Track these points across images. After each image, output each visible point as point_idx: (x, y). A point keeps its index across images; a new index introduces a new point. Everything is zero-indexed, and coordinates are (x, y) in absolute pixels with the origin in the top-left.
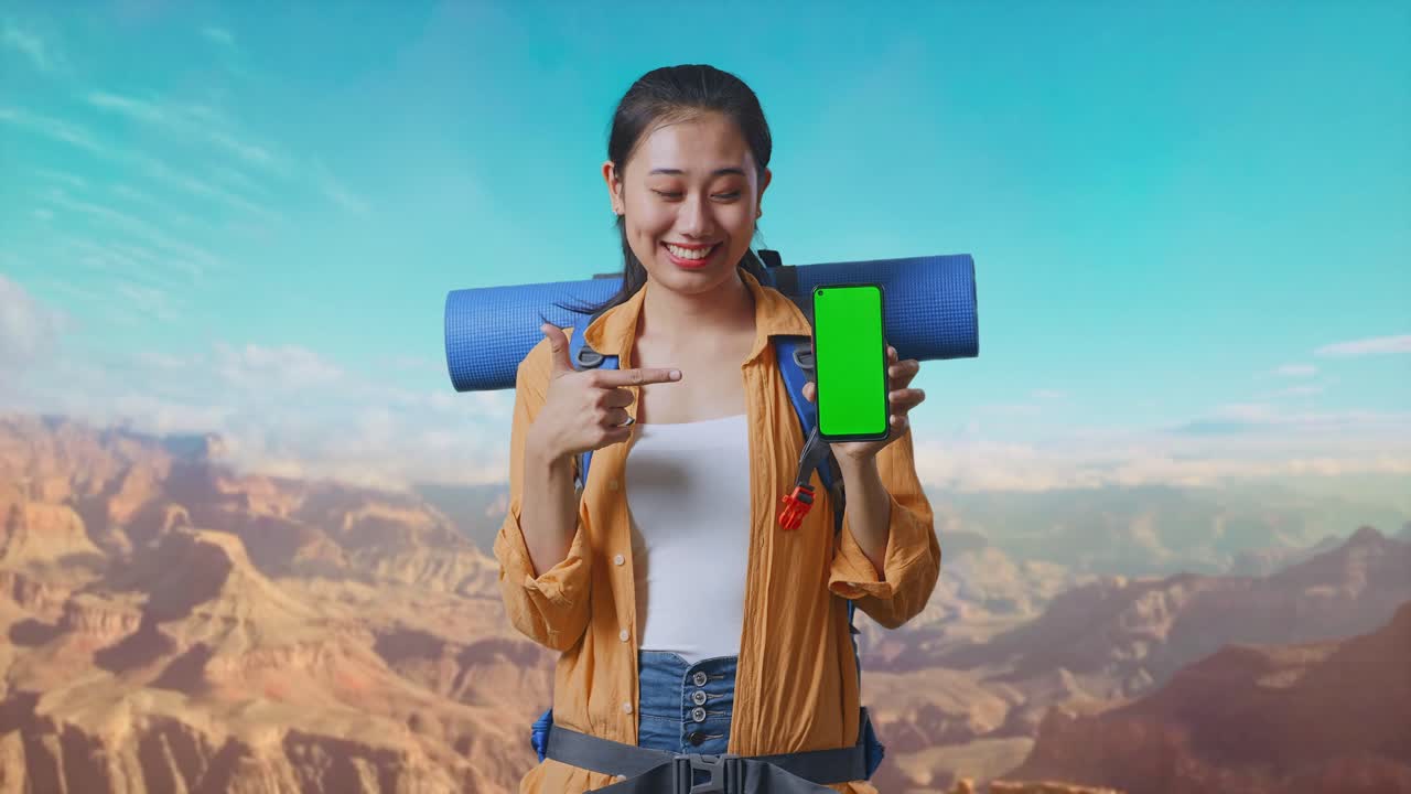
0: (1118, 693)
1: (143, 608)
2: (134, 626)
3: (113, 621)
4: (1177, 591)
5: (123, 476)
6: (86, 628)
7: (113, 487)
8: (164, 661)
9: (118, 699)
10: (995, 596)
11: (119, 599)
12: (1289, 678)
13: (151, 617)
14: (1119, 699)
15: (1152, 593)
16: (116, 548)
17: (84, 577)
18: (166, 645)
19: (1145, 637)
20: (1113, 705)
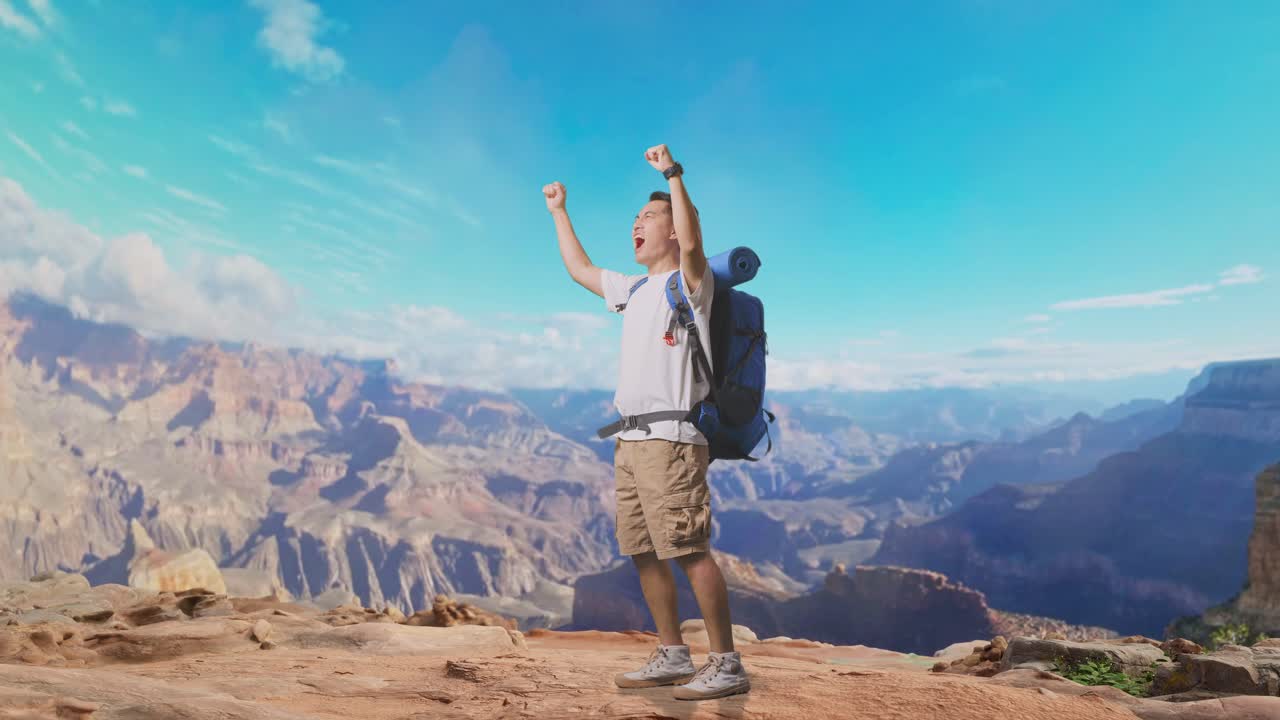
0: (932, 514)
1: (348, 462)
2: (343, 473)
3: (330, 470)
4: (967, 451)
5: (336, 384)
6: (314, 474)
7: (330, 391)
8: (361, 494)
9: (333, 517)
10: (857, 455)
11: (334, 457)
12: (1035, 503)
13: (353, 467)
14: (932, 516)
15: (952, 453)
16: (332, 426)
17: (313, 444)
18: (362, 484)
19: (948, 479)
20: (927, 520)
